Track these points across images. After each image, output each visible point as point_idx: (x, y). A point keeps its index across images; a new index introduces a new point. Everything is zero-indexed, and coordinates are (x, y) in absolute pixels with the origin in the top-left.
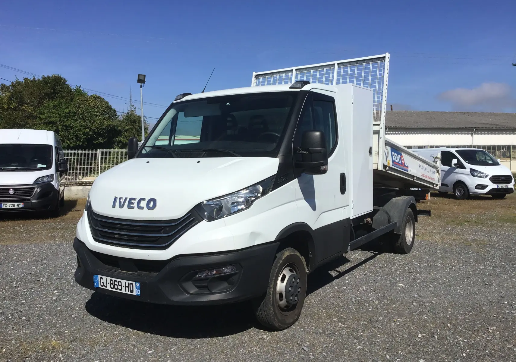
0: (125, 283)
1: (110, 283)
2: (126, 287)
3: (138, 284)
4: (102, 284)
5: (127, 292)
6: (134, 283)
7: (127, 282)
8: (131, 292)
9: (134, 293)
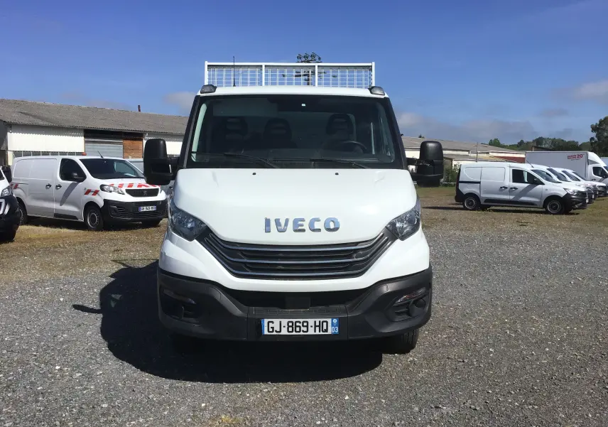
0: (315, 322)
1: (287, 327)
2: (316, 326)
3: (335, 321)
4: (271, 330)
5: (317, 333)
6: (329, 320)
7: (317, 320)
8: (323, 331)
9: (330, 332)
